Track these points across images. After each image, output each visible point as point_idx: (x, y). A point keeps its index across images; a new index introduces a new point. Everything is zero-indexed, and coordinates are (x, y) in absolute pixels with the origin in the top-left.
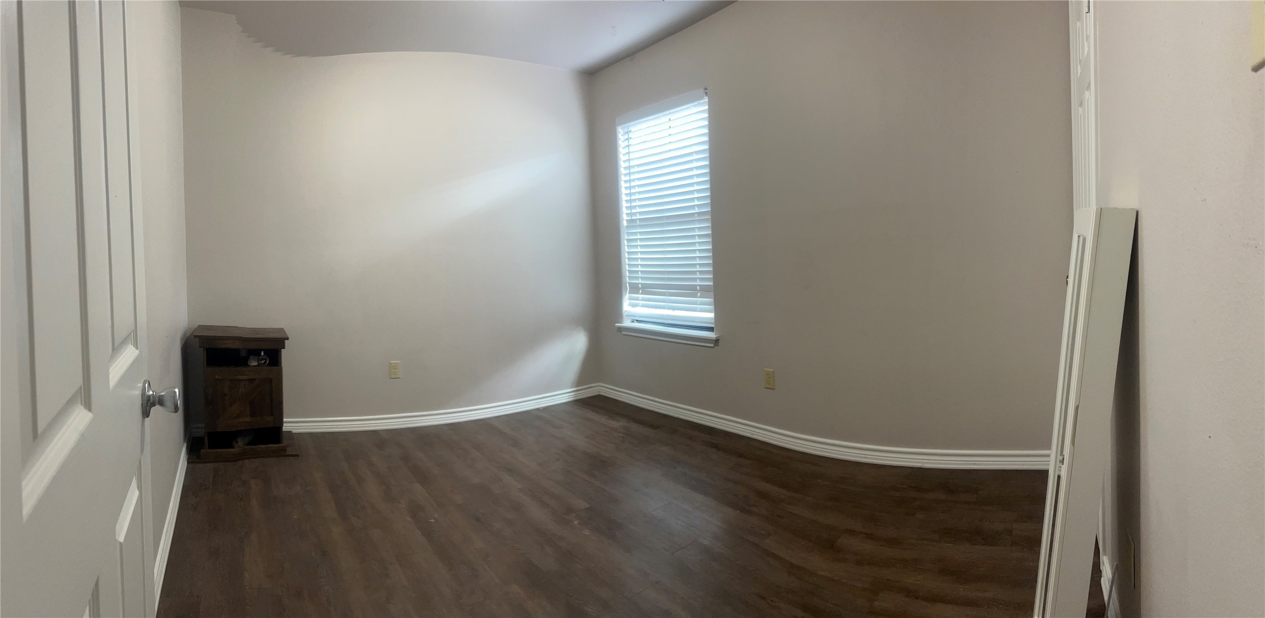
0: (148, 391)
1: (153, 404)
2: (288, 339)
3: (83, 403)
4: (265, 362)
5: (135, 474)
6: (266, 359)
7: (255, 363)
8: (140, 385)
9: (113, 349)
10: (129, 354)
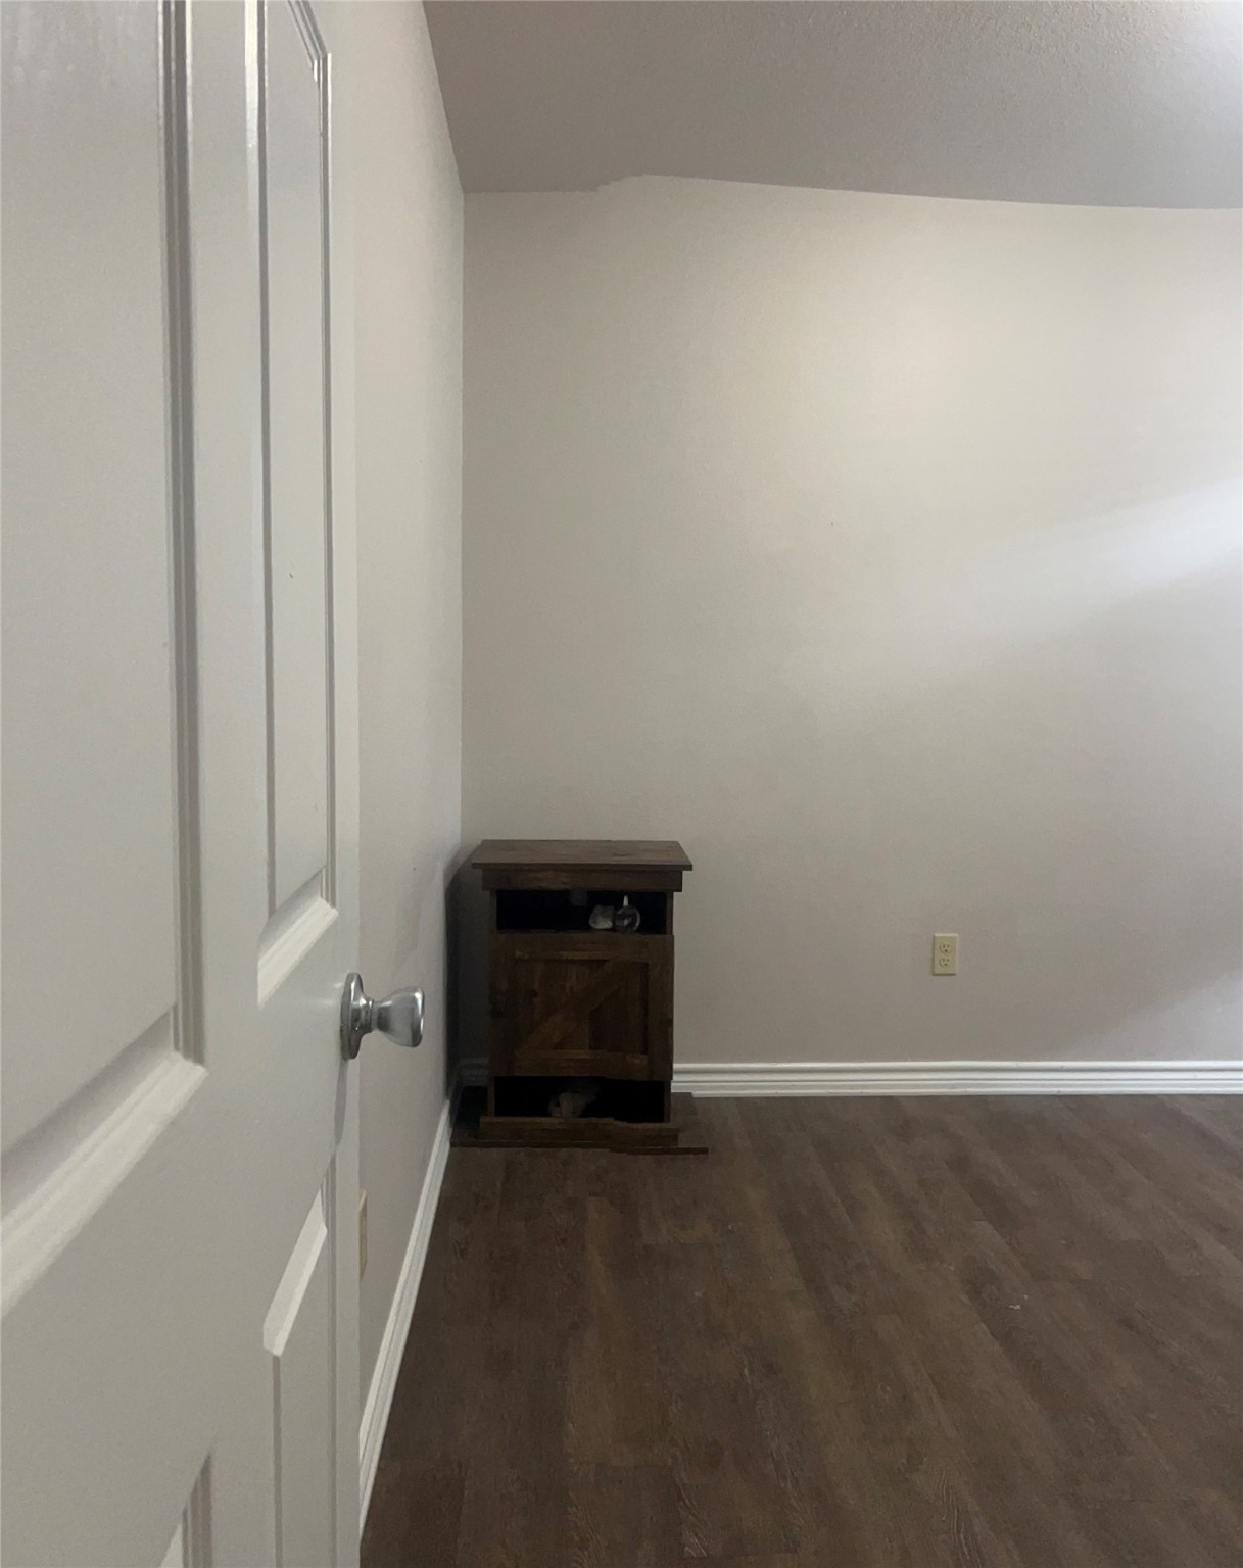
0: (355, 1000)
1: (367, 1029)
2: (690, 867)
3: (181, 1044)
4: (632, 924)
5: (322, 1186)
6: (633, 917)
7: (608, 924)
8: (340, 985)
9: (272, 910)
10: (315, 918)
